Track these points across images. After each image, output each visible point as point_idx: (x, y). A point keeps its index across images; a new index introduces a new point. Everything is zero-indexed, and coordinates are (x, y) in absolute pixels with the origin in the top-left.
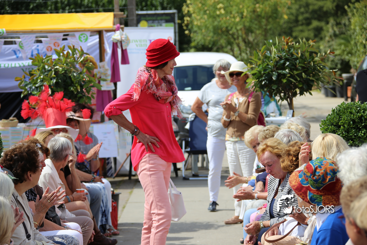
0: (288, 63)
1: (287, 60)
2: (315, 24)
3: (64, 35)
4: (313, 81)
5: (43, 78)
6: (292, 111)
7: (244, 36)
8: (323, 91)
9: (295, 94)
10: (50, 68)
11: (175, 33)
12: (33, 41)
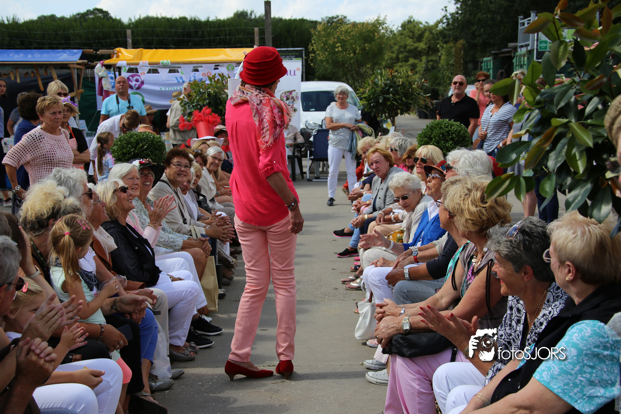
0: (392, 89)
1: (391, 87)
2: (412, 61)
3: (215, 66)
4: (411, 104)
5: (199, 99)
6: (394, 127)
7: (357, 69)
8: (417, 114)
9: (397, 115)
10: (204, 91)
11: (303, 66)
12: (191, 70)
